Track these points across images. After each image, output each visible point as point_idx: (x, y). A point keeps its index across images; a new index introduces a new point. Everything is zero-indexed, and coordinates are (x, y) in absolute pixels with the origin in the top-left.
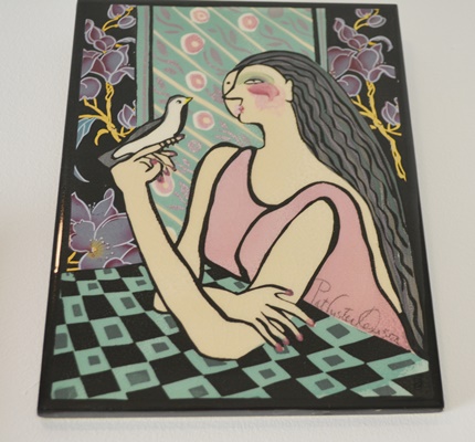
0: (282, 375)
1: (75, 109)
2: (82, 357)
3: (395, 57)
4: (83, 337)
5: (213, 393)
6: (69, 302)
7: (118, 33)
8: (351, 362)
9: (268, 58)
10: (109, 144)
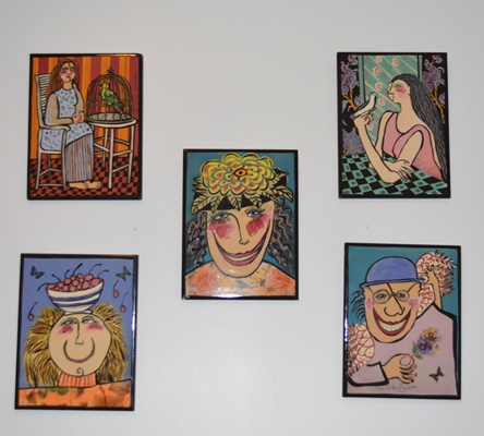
0: (406, 188)
1: (340, 98)
2: (350, 182)
3: (445, 76)
4: (350, 176)
5: (387, 193)
6: (345, 165)
7: (352, 67)
8: (425, 184)
9: (402, 77)
10: (353, 111)
